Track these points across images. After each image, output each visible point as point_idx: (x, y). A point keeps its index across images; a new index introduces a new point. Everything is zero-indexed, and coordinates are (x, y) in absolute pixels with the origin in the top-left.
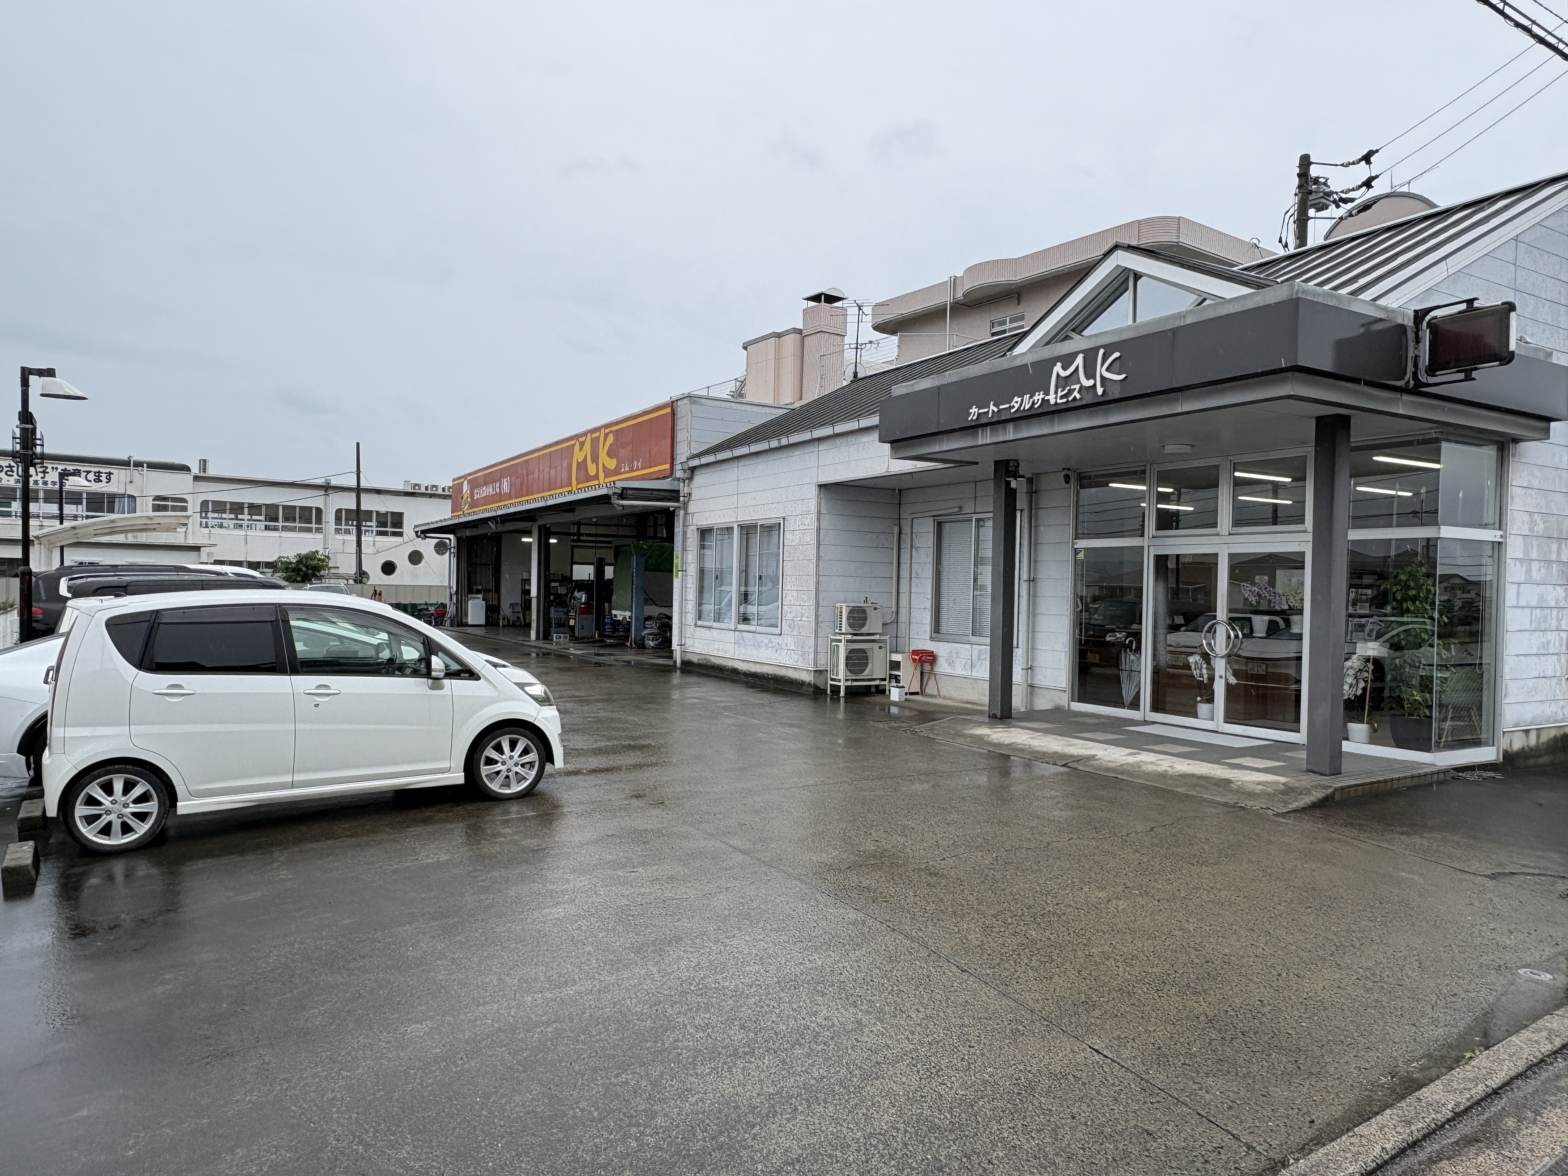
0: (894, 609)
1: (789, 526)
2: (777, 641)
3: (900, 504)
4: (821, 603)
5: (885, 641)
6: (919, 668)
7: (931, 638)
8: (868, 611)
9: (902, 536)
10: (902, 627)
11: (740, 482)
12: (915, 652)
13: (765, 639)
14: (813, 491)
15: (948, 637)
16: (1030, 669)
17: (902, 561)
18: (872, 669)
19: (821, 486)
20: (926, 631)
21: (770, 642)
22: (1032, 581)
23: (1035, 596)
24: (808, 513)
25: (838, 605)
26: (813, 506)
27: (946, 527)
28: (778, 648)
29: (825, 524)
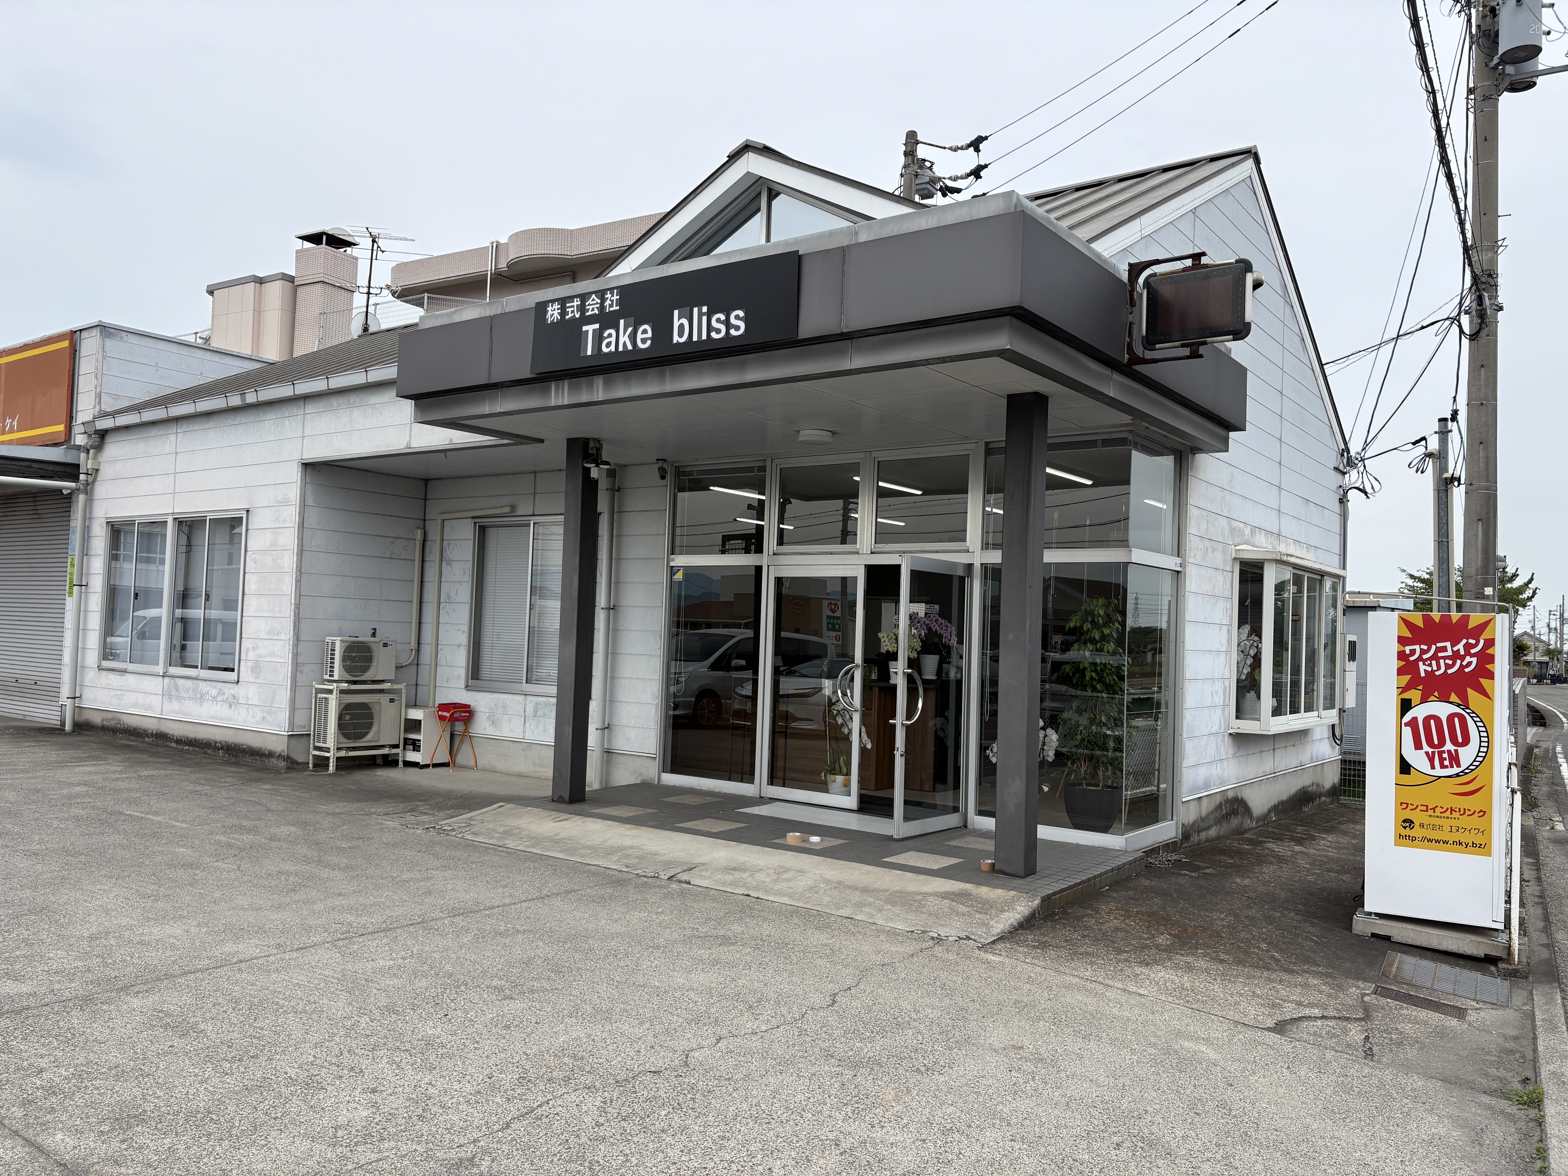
0: (413, 644)
1: (257, 521)
2: (232, 691)
3: (425, 500)
4: (303, 637)
5: (398, 692)
6: (448, 729)
7: (467, 687)
8: (374, 647)
9: (428, 544)
10: (424, 670)
11: (179, 457)
12: (443, 707)
13: (212, 690)
14: (295, 474)
15: (492, 684)
16: (606, 728)
17: (427, 578)
18: (379, 731)
19: (309, 467)
20: (459, 677)
21: (221, 693)
22: (612, 608)
23: (616, 630)
24: (285, 503)
25: (329, 639)
26: (294, 493)
27: (492, 534)
28: (232, 703)
29: (311, 521)
